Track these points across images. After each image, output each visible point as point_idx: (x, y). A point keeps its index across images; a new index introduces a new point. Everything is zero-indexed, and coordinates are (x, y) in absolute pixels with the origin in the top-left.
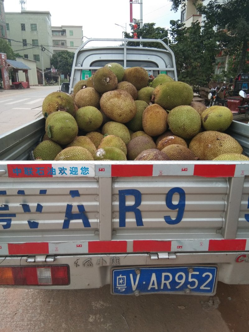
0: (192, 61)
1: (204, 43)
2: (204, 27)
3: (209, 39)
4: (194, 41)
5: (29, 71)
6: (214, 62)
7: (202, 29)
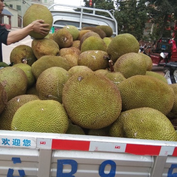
0: (129, 24)
1: (139, 13)
2: (139, 2)
3: (142, 10)
4: (131, 11)
5: (12, 17)
6: (144, 27)
7: (137, 3)
